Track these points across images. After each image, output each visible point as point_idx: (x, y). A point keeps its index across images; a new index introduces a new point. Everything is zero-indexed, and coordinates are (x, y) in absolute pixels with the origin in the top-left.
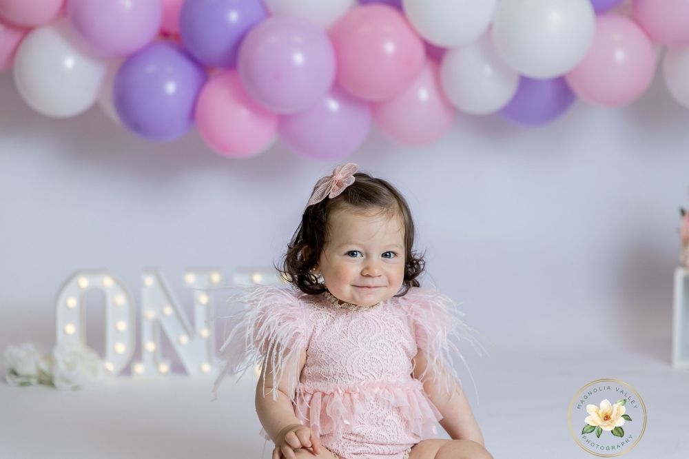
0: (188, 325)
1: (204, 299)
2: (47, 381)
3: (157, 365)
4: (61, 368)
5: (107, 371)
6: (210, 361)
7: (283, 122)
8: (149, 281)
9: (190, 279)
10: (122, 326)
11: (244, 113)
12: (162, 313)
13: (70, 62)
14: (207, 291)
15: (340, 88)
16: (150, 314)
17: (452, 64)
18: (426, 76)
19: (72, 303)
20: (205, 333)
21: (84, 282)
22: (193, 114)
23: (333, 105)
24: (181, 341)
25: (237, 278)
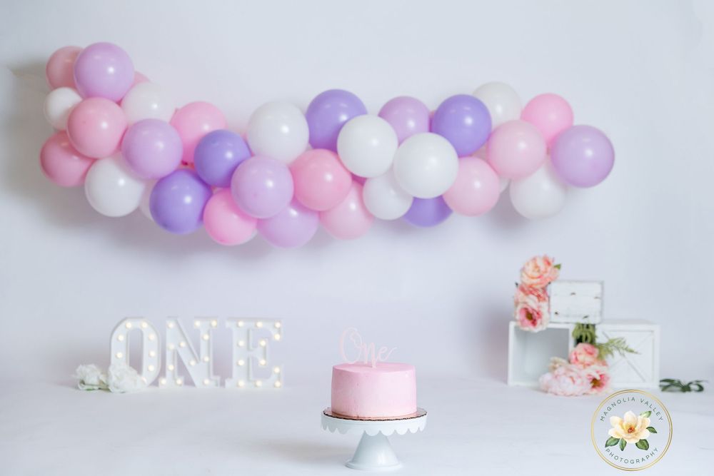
0: (196, 354)
1: (206, 337)
2: (105, 388)
3: (175, 380)
4: (113, 380)
5: (143, 381)
6: (209, 377)
8: (171, 325)
9: (198, 324)
10: (153, 354)
11: (235, 217)
12: (179, 346)
13: (122, 181)
14: (209, 333)
15: (297, 201)
16: (171, 346)
17: (370, 188)
18: (353, 194)
19: (121, 338)
20: (207, 359)
21: (129, 325)
22: (201, 217)
23: (294, 213)
24: (191, 364)
25: (228, 324)
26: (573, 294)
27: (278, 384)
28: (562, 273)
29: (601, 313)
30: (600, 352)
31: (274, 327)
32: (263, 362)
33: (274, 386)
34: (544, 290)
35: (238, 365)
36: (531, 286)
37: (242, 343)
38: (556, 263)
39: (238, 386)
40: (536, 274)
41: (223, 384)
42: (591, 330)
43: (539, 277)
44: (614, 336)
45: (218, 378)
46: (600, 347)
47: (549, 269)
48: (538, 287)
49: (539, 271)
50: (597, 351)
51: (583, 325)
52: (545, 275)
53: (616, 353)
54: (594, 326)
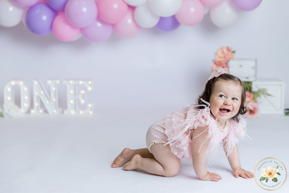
0: (49, 97)
1: (54, 89)
2: (1, 115)
3: (39, 110)
4: (6, 111)
5: (21, 112)
6: (56, 109)
7: (82, 30)
8: (36, 83)
9: (49, 82)
10: (26, 98)
11: (68, 27)
12: (40, 93)
13: (11, 9)
14: (55, 87)
15: (100, 18)
16: (36, 93)
17: (137, 12)
18: (129, 15)
19: (9, 90)
20: (54, 100)
21: (13, 83)
22: (51, 27)
23: (99, 25)
24: (46, 102)
25: (65, 82)
26: (241, 66)
27: (91, 112)
28: (236, 56)
29: (255, 75)
30: (254, 96)
31: (88, 84)
32: (83, 101)
33: (89, 113)
34: (226, 64)
35: (70, 103)
36: (220, 62)
37: (72, 92)
38: (233, 50)
39: (70, 113)
40: (223, 56)
41: (63, 112)
42: (250, 84)
43: (225, 57)
44: (261, 87)
45: (61, 109)
46: (254, 93)
47: (229, 53)
48: (224, 62)
49: (224, 54)
50: (252, 95)
51: (245, 82)
52: (227, 57)
53: (262, 96)
54: (251, 82)
